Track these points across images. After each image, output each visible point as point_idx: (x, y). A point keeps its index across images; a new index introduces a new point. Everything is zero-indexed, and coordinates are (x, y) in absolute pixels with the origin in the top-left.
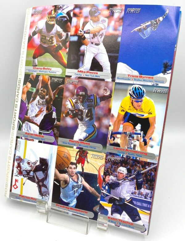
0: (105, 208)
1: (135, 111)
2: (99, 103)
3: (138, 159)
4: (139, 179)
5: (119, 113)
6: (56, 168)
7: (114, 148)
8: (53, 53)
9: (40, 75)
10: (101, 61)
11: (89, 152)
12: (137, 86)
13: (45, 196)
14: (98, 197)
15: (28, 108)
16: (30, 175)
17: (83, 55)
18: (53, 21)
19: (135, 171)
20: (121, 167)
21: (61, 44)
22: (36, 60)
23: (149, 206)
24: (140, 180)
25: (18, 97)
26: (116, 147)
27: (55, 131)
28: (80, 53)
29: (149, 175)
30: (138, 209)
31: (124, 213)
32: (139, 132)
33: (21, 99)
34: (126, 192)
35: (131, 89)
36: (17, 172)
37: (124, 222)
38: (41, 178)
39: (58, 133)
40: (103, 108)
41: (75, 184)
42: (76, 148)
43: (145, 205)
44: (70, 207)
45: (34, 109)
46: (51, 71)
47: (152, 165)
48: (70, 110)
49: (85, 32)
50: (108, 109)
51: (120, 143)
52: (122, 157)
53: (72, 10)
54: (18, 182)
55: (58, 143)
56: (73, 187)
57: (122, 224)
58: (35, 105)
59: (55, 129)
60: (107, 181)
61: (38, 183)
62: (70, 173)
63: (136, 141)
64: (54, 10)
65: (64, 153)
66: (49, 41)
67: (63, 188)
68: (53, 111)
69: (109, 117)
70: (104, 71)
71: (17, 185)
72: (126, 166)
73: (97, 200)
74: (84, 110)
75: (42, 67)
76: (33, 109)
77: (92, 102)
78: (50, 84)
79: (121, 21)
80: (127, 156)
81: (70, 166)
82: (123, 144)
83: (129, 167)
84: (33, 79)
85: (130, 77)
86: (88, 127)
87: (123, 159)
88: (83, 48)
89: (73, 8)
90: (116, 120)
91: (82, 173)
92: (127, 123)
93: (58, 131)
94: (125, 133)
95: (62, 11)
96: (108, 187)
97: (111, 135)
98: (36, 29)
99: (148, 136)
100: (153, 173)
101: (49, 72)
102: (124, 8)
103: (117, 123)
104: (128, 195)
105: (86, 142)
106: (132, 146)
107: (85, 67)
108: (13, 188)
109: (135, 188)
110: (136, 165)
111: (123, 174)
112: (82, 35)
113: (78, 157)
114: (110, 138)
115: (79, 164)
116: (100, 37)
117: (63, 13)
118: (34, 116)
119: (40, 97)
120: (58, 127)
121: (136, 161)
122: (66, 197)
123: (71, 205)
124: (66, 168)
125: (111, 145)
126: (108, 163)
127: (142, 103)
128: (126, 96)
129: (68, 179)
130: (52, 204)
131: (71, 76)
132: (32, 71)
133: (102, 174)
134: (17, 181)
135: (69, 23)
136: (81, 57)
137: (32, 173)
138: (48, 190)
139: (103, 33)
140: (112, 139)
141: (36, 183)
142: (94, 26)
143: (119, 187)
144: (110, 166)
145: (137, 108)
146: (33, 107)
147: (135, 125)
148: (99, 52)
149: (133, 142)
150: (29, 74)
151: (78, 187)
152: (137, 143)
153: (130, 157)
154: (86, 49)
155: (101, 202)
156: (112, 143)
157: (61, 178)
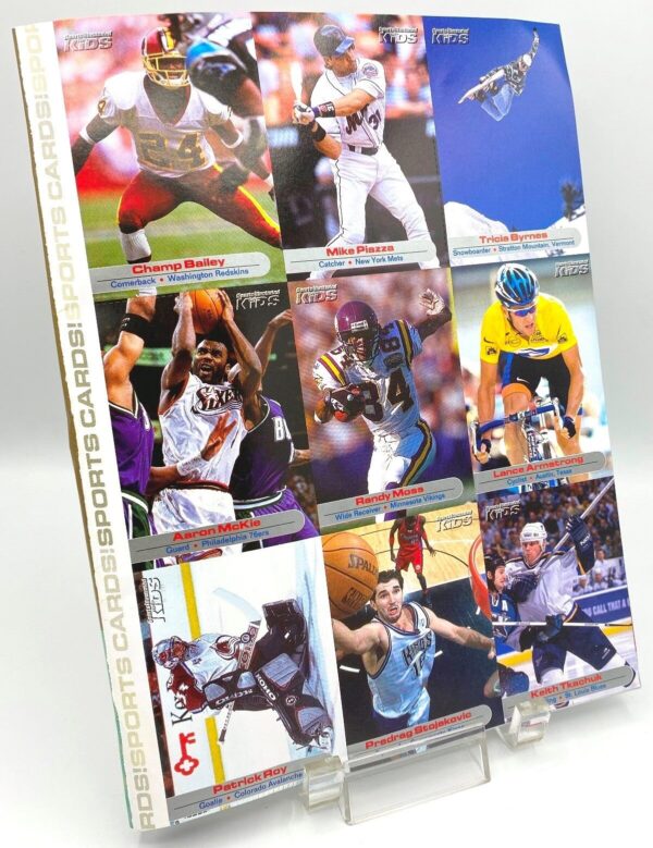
0: (517, 669)
1: (524, 342)
2: (418, 344)
3: (564, 481)
4: (582, 540)
5: (483, 363)
6: (334, 616)
7: (495, 476)
8: (214, 198)
9: (178, 294)
10: (395, 204)
11: (427, 516)
12: (512, 267)
13: (317, 738)
14: (487, 648)
15: (156, 435)
16: (242, 690)
17: (331, 191)
18: (179, 75)
19: (566, 520)
20: (528, 525)
21: (237, 160)
22: (141, 238)
23: (624, 605)
24: (585, 541)
25: (88, 403)
26: (499, 471)
27: (299, 485)
28: (319, 188)
29: (603, 518)
30: (601, 626)
31: (570, 656)
32: (547, 402)
33: (111, 408)
34: (559, 592)
35: (499, 280)
36: (180, 705)
37: (576, 683)
38: (288, 680)
39: (312, 490)
40: (433, 360)
41: (410, 642)
42: (385, 520)
43: (614, 606)
44: (412, 729)
45: (189, 432)
46: (225, 270)
47: (602, 484)
48: (333, 394)
49: (317, 113)
50: (448, 357)
51: (507, 452)
52: (524, 493)
53: (248, 31)
54: (193, 741)
55: (321, 526)
56: (408, 655)
57: (572, 693)
58: (191, 414)
59: (296, 478)
60: (501, 585)
61: (280, 706)
62: (386, 612)
63: (546, 430)
64: (168, 34)
65: (348, 552)
66: (181, 153)
67: (374, 677)
68: (273, 415)
69: (460, 382)
70: (409, 237)
71: (193, 757)
72: (540, 515)
73: (488, 660)
74: (379, 382)
75: (181, 261)
76: (181, 433)
77: (398, 347)
78: (235, 320)
79: (422, 69)
80: (535, 485)
81: (381, 587)
82: (515, 452)
83: (547, 515)
84: (143, 315)
85: (486, 243)
86: (403, 434)
87: (528, 498)
88: (324, 168)
89: (250, 27)
90: (481, 386)
91: (424, 595)
92: (512, 387)
93: (308, 483)
94: (513, 418)
95: (206, 37)
96: (507, 601)
97: (478, 437)
98: (101, 110)
99: (573, 406)
100: (610, 507)
101: (218, 273)
102: (421, 27)
103: (484, 393)
104: (567, 597)
105: (411, 487)
106: (541, 449)
107: (347, 235)
108: (176, 776)
109: (578, 569)
110: (564, 503)
111: (537, 542)
112: (312, 124)
113: (397, 546)
114: (475, 447)
115: (406, 570)
116: (373, 124)
117: (213, 45)
118: (195, 460)
119: (204, 379)
120: (306, 469)
121: (561, 491)
122: (391, 701)
123: (415, 718)
124: (369, 603)
125: (485, 467)
126: (490, 528)
127: (536, 313)
128: (489, 303)
129: (385, 637)
130: (349, 753)
131: (308, 275)
132: (132, 283)
133: (481, 569)
134: (190, 739)
135: (249, 83)
136: (327, 201)
137: (246, 680)
138: (324, 708)
139: (377, 112)
140: (484, 446)
141: (273, 708)
142: (346, 91)
143: (535, 587)
144: (497, 533)
145: (526, 332)
146: (182, 424)
147: (532, 386)
148: (380, 176)
149: (539, 437)
150: (119, 297)
151: (422, 646)
152: (551, 436)
153: (543, 485)
154: (334, 170)
155: (501, 659)
156: (487, 460)
157: (360, 642)
